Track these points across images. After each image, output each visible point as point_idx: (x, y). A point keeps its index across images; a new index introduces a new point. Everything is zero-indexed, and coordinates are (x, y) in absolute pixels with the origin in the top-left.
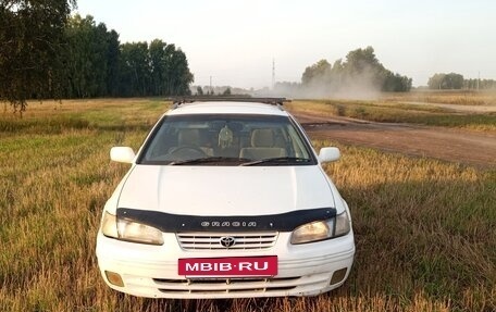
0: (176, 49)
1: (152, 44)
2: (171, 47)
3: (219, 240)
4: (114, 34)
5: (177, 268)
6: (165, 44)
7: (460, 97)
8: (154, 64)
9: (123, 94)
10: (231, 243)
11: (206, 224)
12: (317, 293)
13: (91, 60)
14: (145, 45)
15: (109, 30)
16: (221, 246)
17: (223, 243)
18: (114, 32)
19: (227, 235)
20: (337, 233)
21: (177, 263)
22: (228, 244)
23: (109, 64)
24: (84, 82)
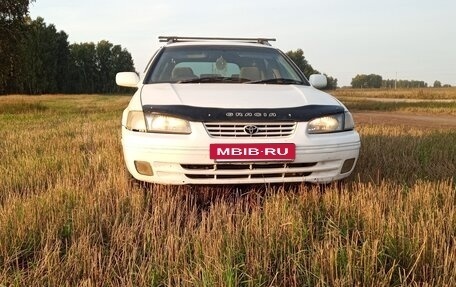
0: (122, 50)
1: (99, 44)
2: (118, 48)
3: (244, 129)
4: (64, 35)
5: (208, 153)
6: (111, 45)
7: (383, 92)
8: (102, 63)
9: (73, 91)
10: (255, 131)
11: (231, 114)
12: (329, 180)
13: (41, 59)
14: (92, 46)
15: (58, 31)
16: (245, 133)
17: (247, 131)
18: (63, 33)
19: (251, 124)
20: (346, 127)
21: (209, 148)
22: (252, 132)
23: (59, 62)
24: (34, 80)
